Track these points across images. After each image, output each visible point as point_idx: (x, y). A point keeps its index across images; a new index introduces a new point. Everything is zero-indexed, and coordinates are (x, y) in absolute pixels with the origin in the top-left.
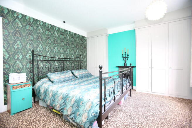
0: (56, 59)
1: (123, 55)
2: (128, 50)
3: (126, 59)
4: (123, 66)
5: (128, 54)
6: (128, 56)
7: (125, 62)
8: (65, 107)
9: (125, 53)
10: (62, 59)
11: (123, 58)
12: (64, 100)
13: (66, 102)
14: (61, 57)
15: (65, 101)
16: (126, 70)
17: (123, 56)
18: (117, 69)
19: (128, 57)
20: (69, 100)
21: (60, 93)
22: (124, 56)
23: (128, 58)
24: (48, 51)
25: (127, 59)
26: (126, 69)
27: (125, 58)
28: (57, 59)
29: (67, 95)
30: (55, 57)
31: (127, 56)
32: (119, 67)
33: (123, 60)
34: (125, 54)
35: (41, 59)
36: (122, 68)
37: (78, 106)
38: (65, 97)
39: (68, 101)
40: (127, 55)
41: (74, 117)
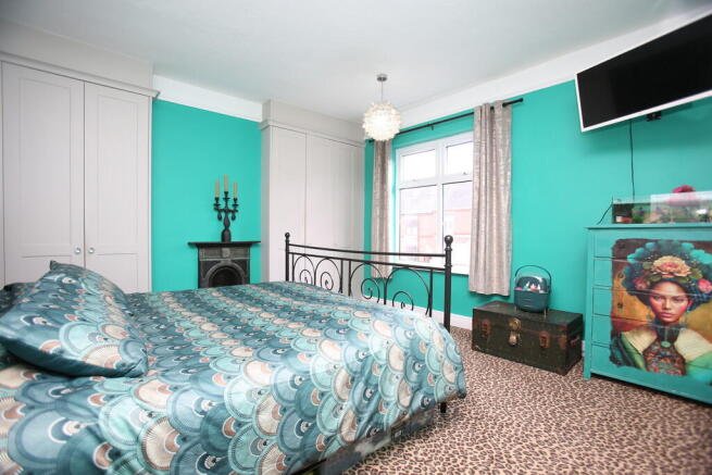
1: (217, 199)
2: (235, 185)
3: (230, 215)
4: (218, 239)
5: (235, 200)
6: (235, 205)
7: (227, 225)
8: (380, 398)
9: (226, 193)
11: (219, 211)
12: (363, 379)
13: (373, 382)
15: (367, 383)
16: (227, 257)
17: (217, 205)
18: (194, 253)
19: (234, 211)
20: (381, 366)
21: (328, 372)
22: (222, 205)
23: (236, 214)
25: (233, 218)
26: (226, 251)
27: (226, 210)
29: (361, 357)
31: (231, 208)
32: (199, 246)
33: (220, 218)
34: (226, 199)
36: (211, 251)
37: (418, 359)
38: (363, 368)
39: (378, 373)
40: (231, 203)
41: (427, 395)
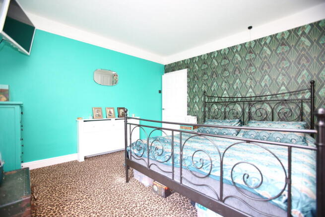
0: (237, 100)
10: (249, 98)
14: (248, 95)
24: (225, 89)
28: (239, 99)
30: (236, 97)
35: (216, 101)
